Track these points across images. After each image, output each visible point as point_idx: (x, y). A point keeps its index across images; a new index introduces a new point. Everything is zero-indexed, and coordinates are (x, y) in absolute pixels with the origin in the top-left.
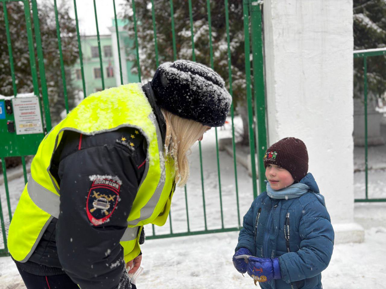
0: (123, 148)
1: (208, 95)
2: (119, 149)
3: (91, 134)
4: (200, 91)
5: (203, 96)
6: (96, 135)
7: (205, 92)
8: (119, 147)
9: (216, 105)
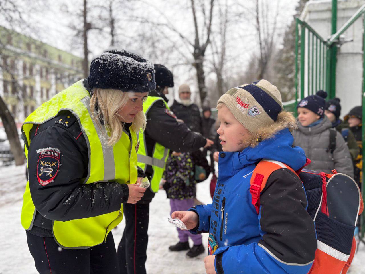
0: (60, 126)
1: (113, 64)
2: (57, 127)
3: (42, 123)
4: (106, 62)
5: (109, 66)
6: (46, 122)
7: (110, 62)
8: (57, 126)
9: (122, 71)
